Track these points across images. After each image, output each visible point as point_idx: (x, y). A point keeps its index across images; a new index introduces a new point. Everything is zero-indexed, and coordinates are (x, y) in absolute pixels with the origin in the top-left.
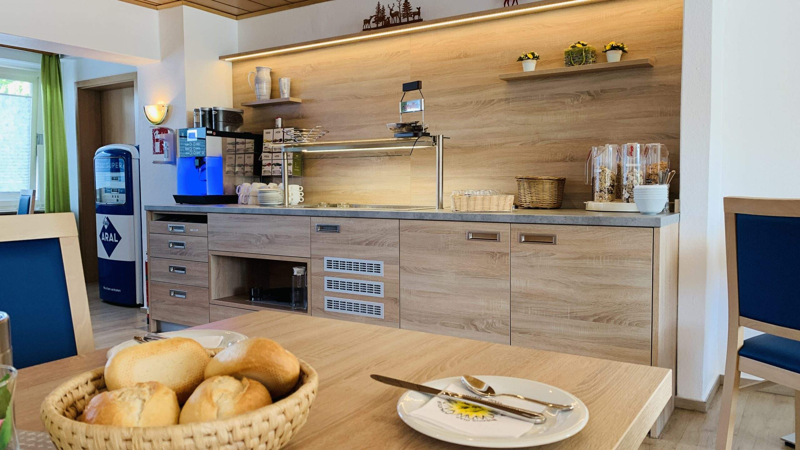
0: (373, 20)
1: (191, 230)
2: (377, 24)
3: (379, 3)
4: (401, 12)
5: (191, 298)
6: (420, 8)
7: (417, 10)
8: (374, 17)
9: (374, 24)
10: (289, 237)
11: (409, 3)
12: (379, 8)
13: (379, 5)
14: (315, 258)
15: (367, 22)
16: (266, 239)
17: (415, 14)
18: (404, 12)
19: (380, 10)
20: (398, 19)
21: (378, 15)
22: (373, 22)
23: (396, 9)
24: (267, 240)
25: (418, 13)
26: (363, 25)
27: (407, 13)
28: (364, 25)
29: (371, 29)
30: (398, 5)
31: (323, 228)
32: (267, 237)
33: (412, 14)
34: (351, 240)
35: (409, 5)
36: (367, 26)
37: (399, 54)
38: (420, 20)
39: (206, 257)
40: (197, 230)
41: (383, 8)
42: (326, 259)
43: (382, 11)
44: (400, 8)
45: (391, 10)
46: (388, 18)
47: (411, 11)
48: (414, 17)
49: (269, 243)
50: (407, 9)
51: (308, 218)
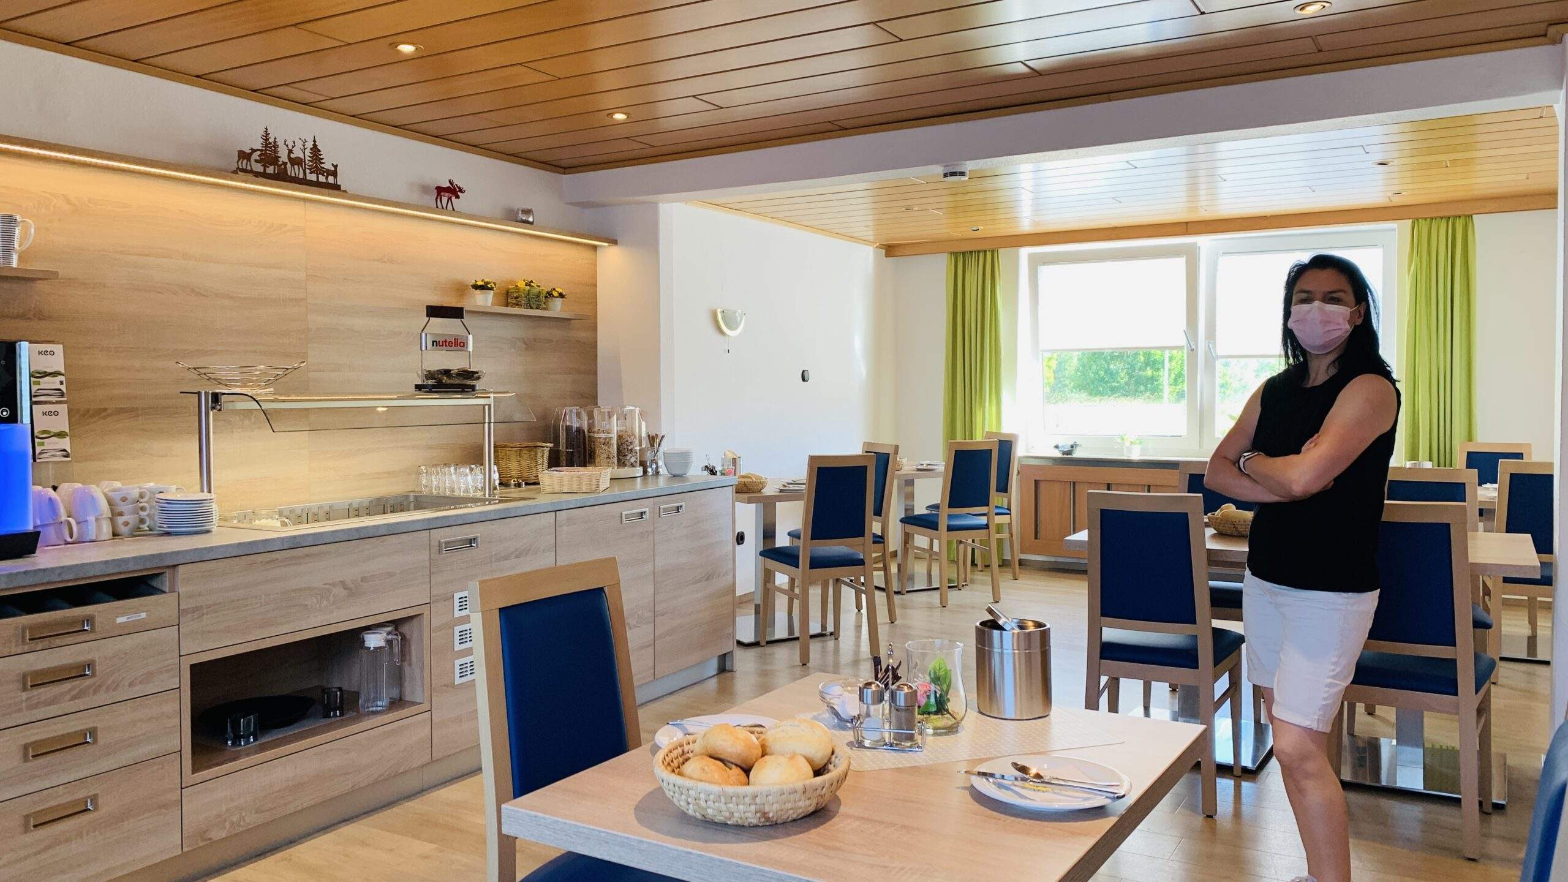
0: (256, 156)
1: (120, 620)
2: (265, 167)
3: (266, 129)
4: (307, 162)
5: (108, 806)
6: (337, 166)
7: (333, 169)
8: (259, 153)
9: (259, 165)
10: (391, 575)
11: (319, 151)
12: (267, 139)
13: (267, 134)
14: (437, 601)
15: (244, 156)
16: (342, 589)
17: (329, 173)
18: (311, 164)
19: (270, 143)
20: (301, 171)
21: (266, 150)
22: (256, 161)
23: (297, 153)
24: (344, 592)
25: (334, 174)
26: (237, 159)
27: (316, 166)
28: (239, 160)
29: (251, 172)
30: (302, 148)
31: (450, 546)
32: (346, 588)
33: (324, 172)
34: (495, 554)
35: (320, 155)
36: (244, 164)
37: (284, 229)
38: (336, 187)
39: (173, 677)
40: (143, 615)
41: (275, 142)
42: (457, 596)
43: (274, 147)
44: (304, 153)
45: (290, 151)
46: (285, 164)
47: (322, 165)
48: (327, 178)
49: (349, 596)
50: (316, 159)
51: (426, 534)
